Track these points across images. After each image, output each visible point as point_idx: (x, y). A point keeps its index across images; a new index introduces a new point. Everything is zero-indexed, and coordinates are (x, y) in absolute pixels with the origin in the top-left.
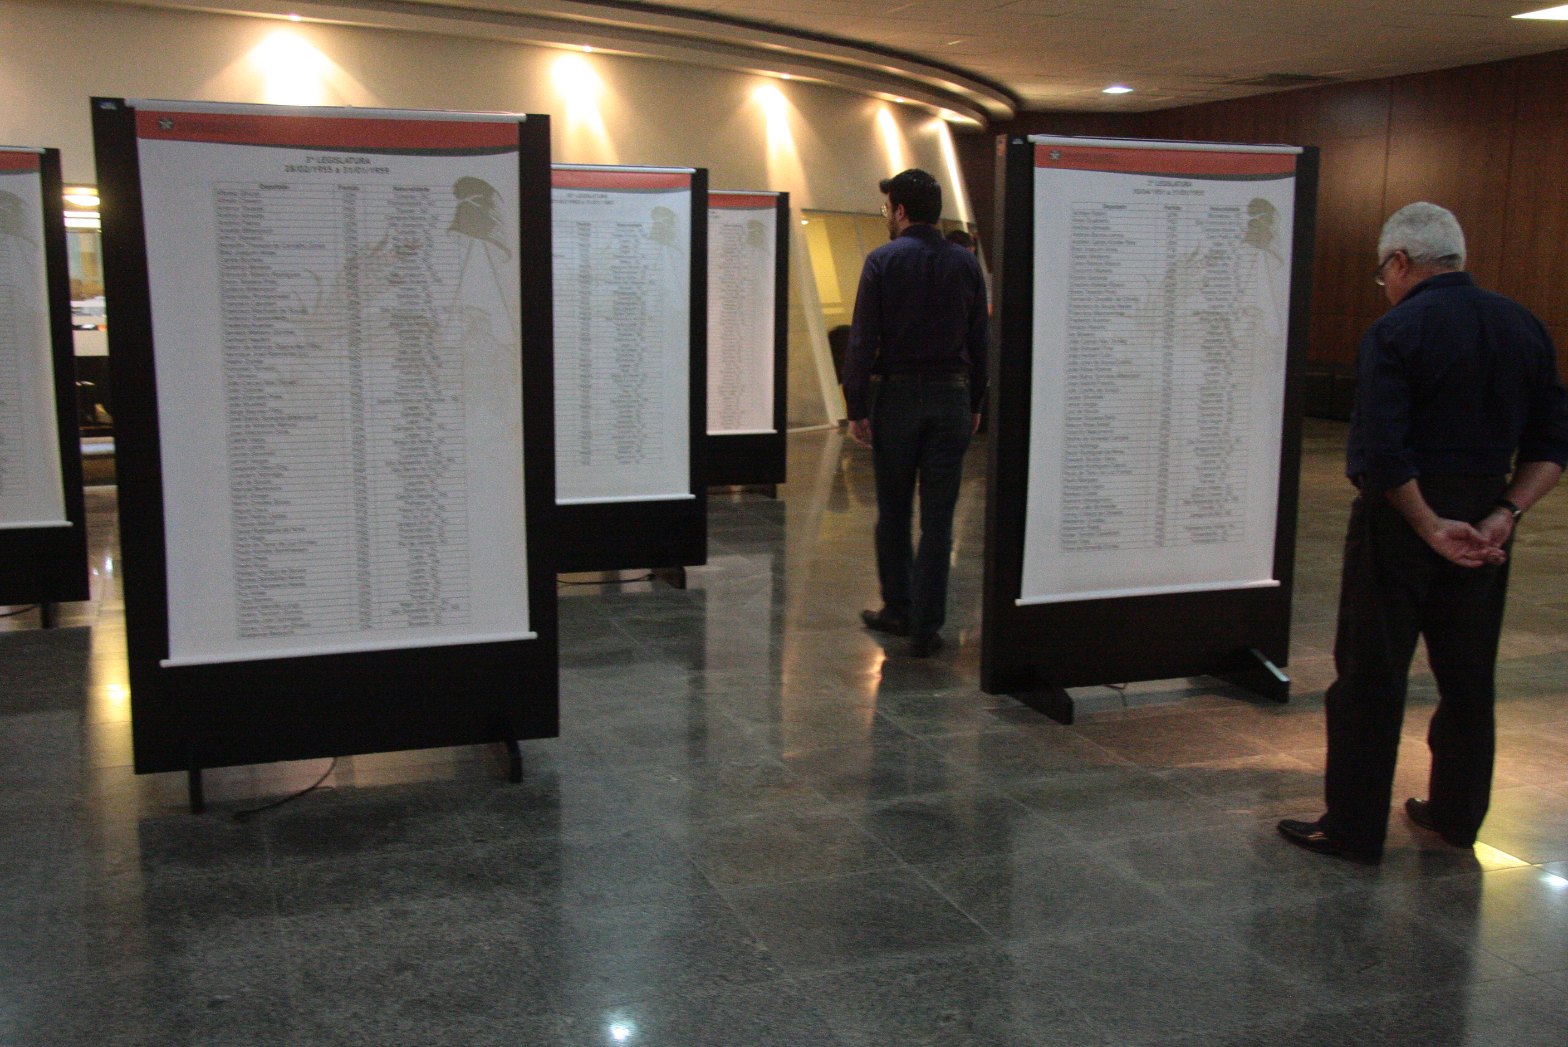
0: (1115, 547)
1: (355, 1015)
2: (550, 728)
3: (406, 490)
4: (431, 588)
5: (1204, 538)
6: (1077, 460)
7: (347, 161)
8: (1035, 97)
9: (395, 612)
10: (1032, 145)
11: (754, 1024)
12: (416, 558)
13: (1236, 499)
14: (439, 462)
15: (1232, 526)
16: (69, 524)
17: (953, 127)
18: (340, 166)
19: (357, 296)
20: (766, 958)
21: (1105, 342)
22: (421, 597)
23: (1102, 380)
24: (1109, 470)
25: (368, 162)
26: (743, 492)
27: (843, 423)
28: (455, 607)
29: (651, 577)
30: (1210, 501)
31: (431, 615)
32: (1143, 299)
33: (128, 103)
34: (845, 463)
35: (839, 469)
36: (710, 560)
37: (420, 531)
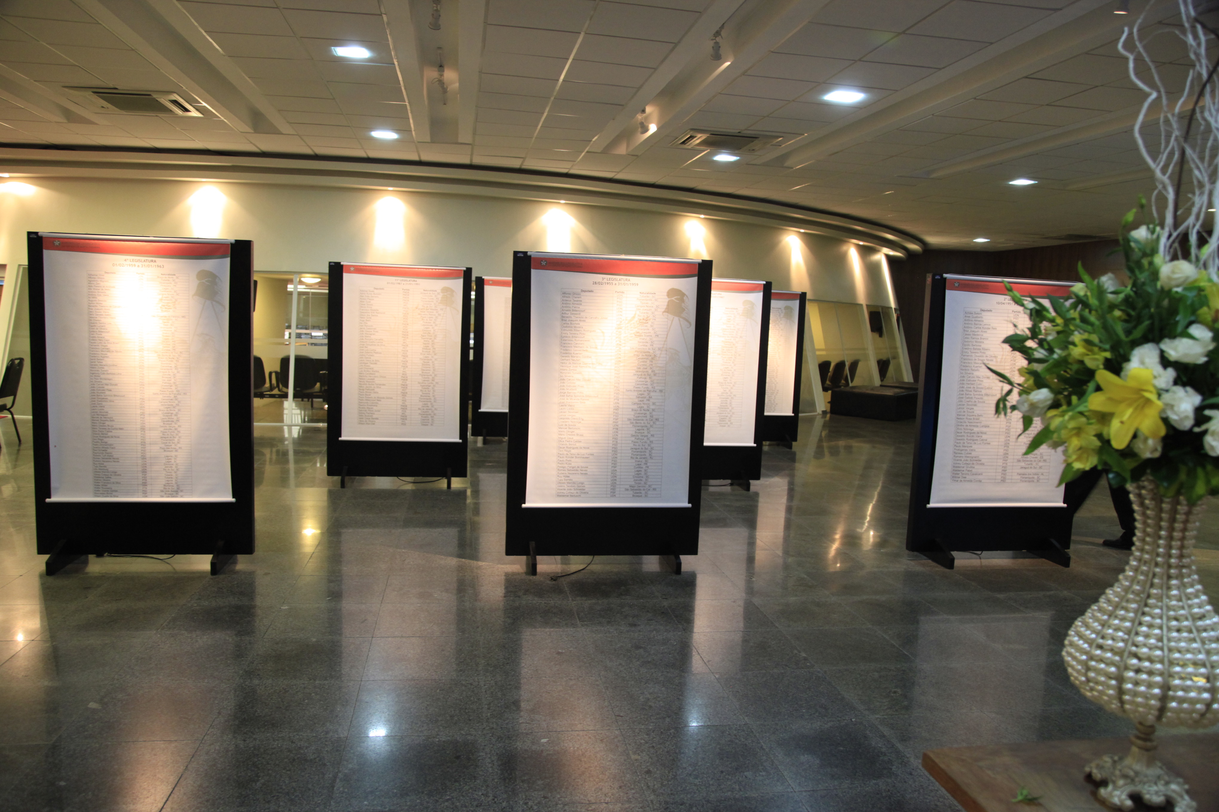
0: (980, 481)
1: (620, 664)
2: (693, 550)
3: (636, 432)
4: (644, 479)
5: (1027, 480)
6: (961, 436)
7: (620, 280)
8: (933, 242)
9: (627, 490)
10: (945, 279)
11: (803, 686)
12: (638, 465)
13: (1045, 461)
14: (652, 420)
15: (1042, 474)
16: (461, 441)
17: (888, 257)
18: (617, 282)
19: (620, 342)
20: (805, 659)
21: (979, 377)
22: (639, 483)
23: (977, 397)
24: (979, 442)
25: (629, 280)
26: (769, 445)
27: (824, 413)
28: (654, 489)
29: (731, 484)
30: (1031, 461)
31: (643, 492)
32: (1000, 357)
33: (529, 254)
34: (823, 434)
35: (821, 436)
36: (761, 479)
37: (641, 452)
